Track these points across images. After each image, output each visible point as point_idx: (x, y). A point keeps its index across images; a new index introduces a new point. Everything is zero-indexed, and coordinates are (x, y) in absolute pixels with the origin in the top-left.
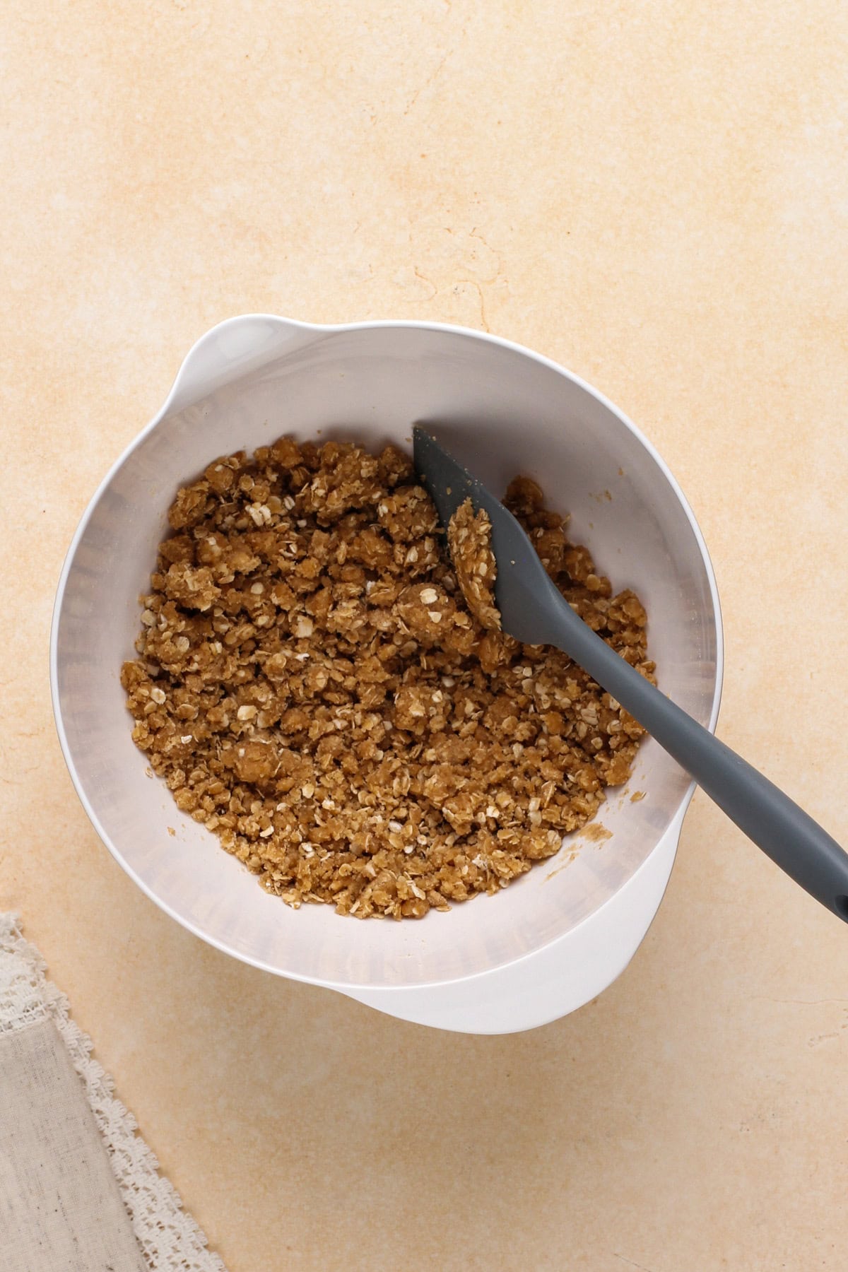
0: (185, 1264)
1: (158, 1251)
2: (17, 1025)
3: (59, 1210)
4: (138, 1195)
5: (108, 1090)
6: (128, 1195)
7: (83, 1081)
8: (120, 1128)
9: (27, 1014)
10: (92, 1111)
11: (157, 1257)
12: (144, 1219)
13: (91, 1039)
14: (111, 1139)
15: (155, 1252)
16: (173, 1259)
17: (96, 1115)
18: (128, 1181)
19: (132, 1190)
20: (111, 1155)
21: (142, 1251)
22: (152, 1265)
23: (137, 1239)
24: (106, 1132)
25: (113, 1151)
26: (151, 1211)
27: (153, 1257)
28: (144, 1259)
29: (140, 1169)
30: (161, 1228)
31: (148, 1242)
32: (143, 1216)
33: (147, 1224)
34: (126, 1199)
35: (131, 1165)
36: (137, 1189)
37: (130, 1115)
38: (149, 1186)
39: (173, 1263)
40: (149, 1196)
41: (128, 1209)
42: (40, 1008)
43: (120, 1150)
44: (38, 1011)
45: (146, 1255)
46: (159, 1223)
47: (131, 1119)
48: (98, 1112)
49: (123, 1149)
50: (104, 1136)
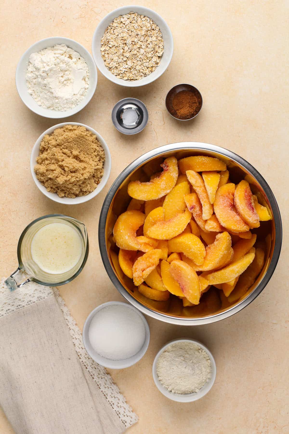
0: (88, 358)
1: (82, 355)
2: (46, 298)
3: (57, 345)
4: (76, 341)
5: (69, 314)
6: (74, 341)
7: (63, 312)
8: (72, 323)
9: (48, 295)
10: (65, 319)
11: (81, 356)
12: (78, 347)
13: (65, 301)
14: (70, 326)
15: (81, 355)
16: (85, 357)
17: (66, 320)
18: (74, 337)
19: (75, 339)
20: (70, 330)
21: (77, 354)
22: (80, 358)
23: (76, 351)
24: (68, 325)
25: (70, 329)
26: (80, 344)
27: (80, 356)
28: (78, 356)
29: (77, 334)
30: (82, 349)
31: (79, 352)
32: (77, 346)
33: (79, 348)
34: (74, 342)
35: (75, 333)
36: (76, 339)
37: (74, 320)
38: (79, 338)
39: (85, 358)
40: (79, 341)
41: (74, 344)
42: (52, 293)
43: (72, 329)
44: (51, 294)
45: (79, 355)
46: (82, 347)
47: (75, 321)
48: (66, 319)
49: (73, 329)
50: (68, 326)
